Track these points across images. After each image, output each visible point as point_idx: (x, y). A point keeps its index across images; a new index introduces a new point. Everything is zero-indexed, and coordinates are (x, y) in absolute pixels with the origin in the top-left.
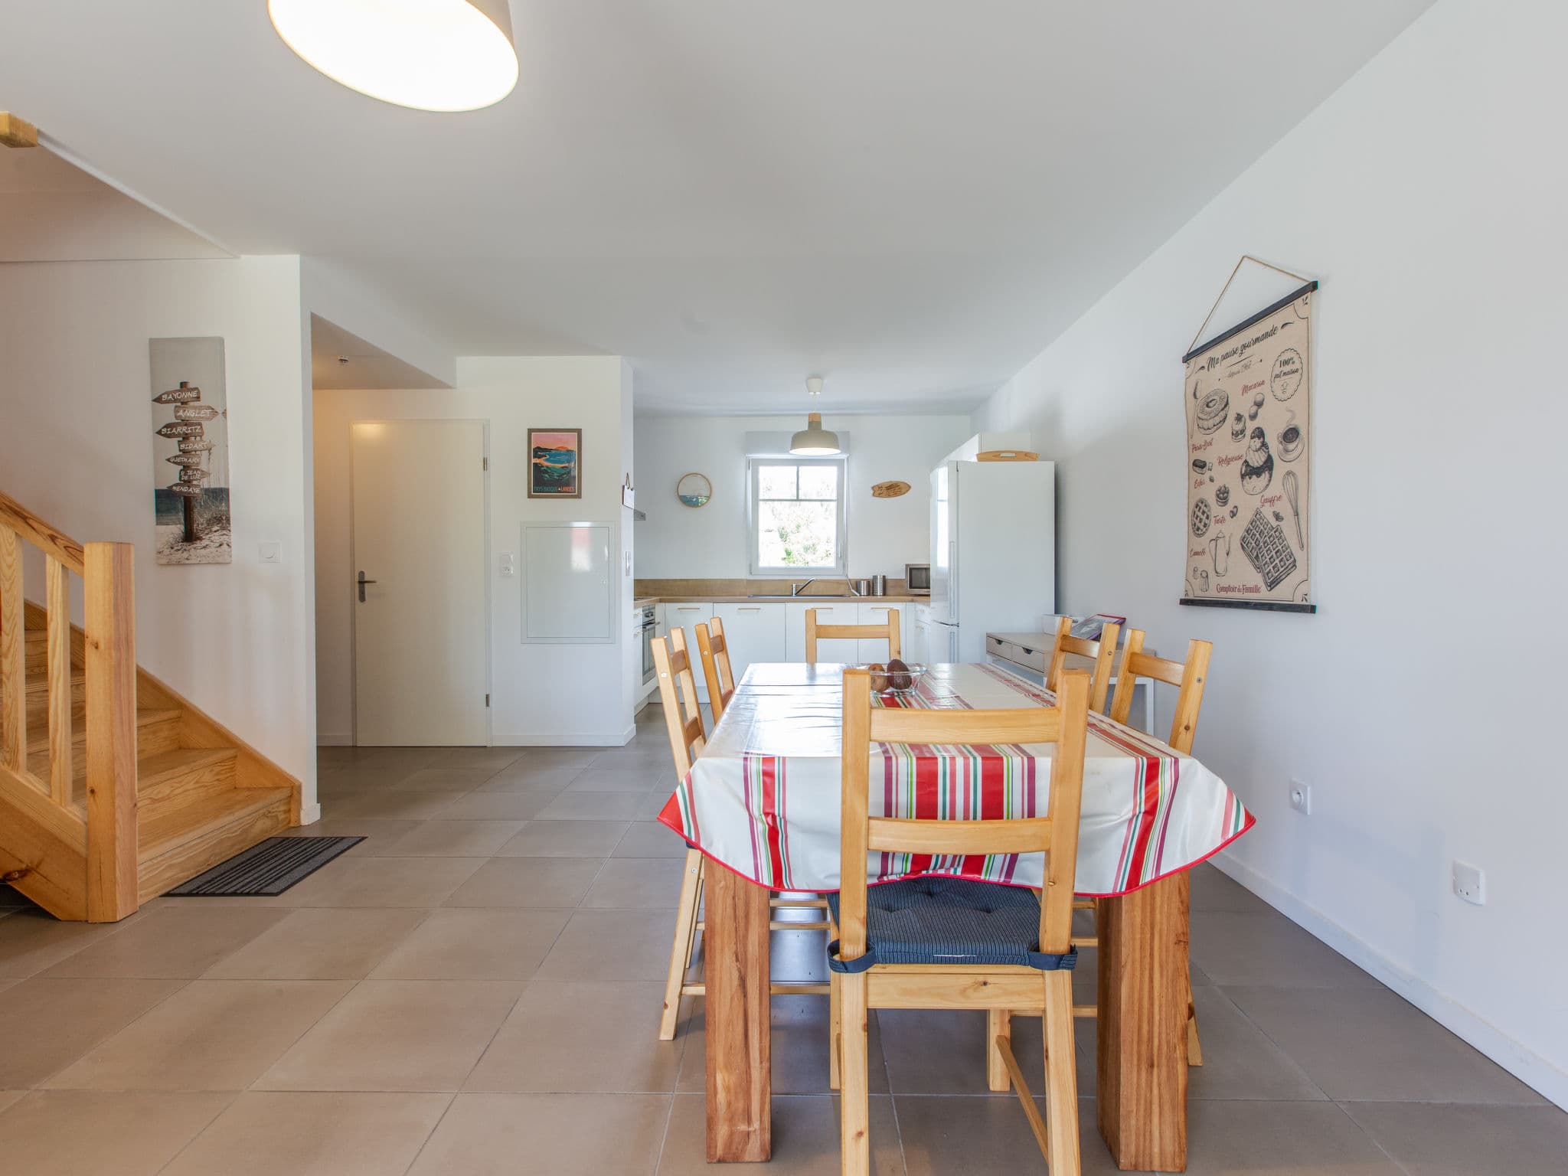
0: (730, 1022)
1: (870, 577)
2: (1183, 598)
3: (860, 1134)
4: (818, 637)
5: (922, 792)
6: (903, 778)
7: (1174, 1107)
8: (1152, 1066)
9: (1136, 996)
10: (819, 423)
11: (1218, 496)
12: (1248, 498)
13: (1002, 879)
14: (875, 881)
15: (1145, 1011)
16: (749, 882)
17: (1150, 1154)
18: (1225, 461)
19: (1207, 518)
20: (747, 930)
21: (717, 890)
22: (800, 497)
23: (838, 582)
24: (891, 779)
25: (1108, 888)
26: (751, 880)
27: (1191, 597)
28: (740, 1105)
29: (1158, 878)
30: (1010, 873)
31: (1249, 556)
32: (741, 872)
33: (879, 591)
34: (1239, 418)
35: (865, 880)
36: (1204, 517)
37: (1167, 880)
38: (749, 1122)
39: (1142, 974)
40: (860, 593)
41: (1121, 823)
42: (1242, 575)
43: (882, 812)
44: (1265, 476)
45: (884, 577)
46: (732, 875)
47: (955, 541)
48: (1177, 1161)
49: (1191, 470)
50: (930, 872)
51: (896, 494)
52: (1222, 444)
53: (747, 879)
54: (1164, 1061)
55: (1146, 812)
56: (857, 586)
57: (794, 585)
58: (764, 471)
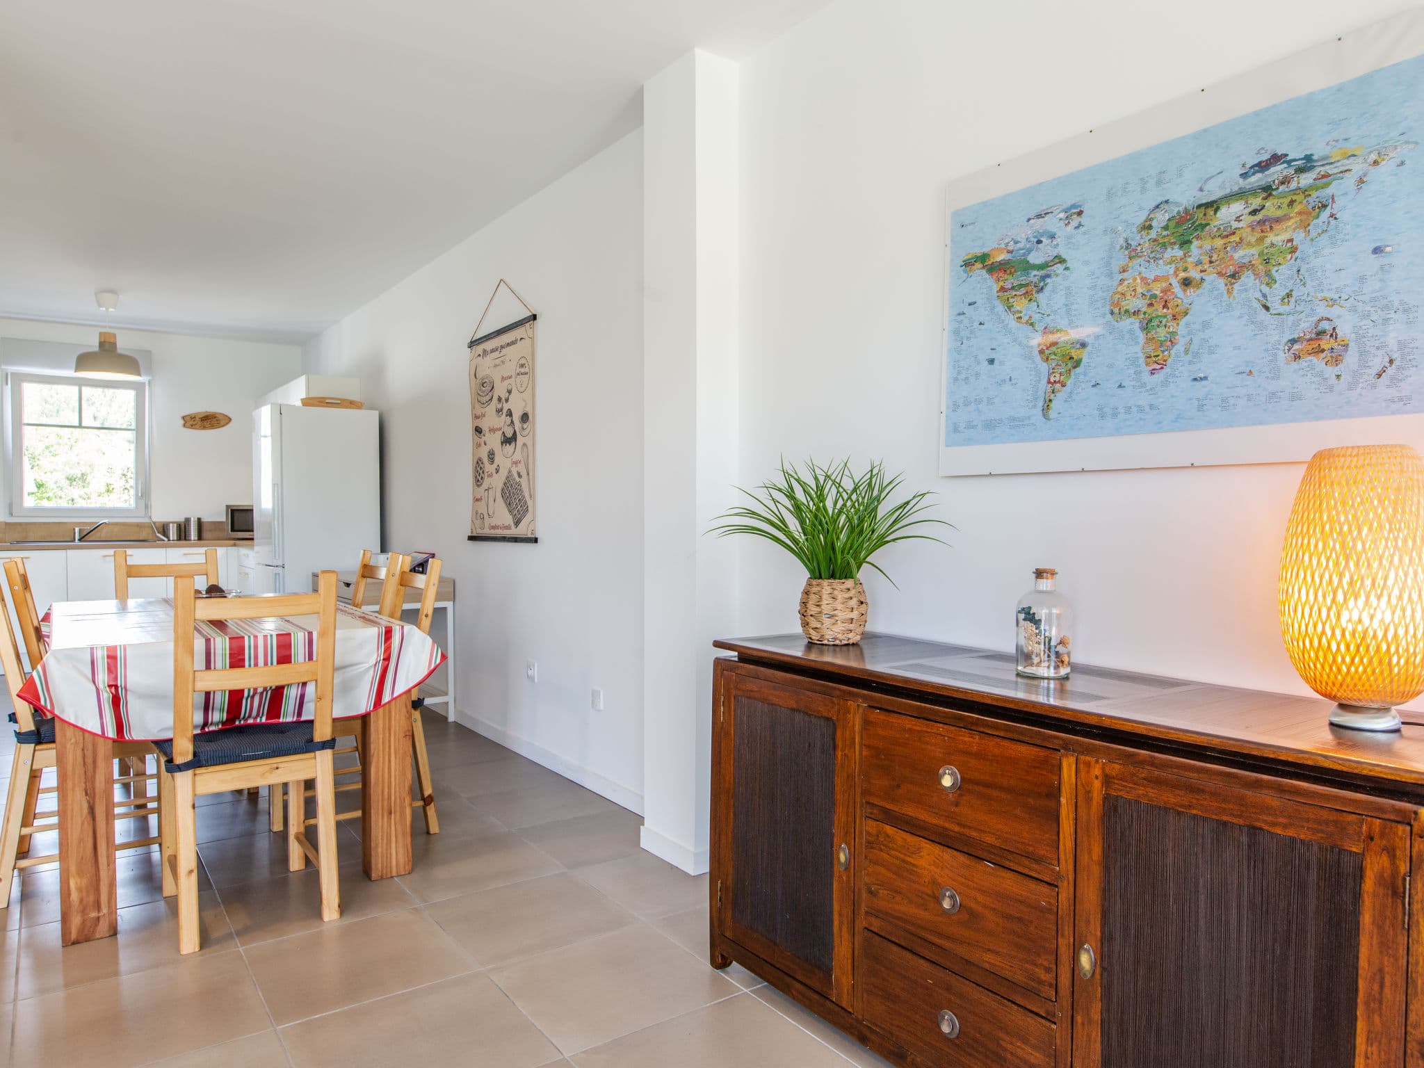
0: (81, 840)
1: (181, 519)
2: (470, 535)
3: (191, 872)
4: (129, 576)
5: (233, 660)
6: (219, 652)
7: (404, 835)
8: (390, 813)
9: (380, 774)
10: (114, 345)
11: (489, 456)
12: (505, 458)
13: (295, 719)
14: (198, 731)
15: (386, 781)
16: (96, 738)
17: (391, 867)
18: (492, 430)
19: (483, 472)
20: (94, 771)
21: (68, 746)
22: (83, 424)
23: (138, 525)
24: (210, 653)
25: (362, 711)
26: (98, 735)
27: (474, 534)
28: (91, 898)
29: (393, 699)
30: (300, 714)
31: (506, 503)
32: (89, 729)
33: (193, 534)
34: (500, 399)
35: (192, 731)
36: (481, 472)
37: (398, 700)
38: (99, 908)
39: (384, 758)
40: (168, 537)
41: (369, 669)
42: (501, 517)
43: (203, 666)
44: (513, 444)
45: (199, 519)
46: (81, 733)
47: (279, 483)
48: (407, 868)
49: (475, 435)
50: (242, 722)
51: (212, 427)
52: (491, 420)
53: (95, 734)
54: (398, 809)
55: (384, 659)
56: (164, 530)
57: (77, 530)
58: (29, 389)
